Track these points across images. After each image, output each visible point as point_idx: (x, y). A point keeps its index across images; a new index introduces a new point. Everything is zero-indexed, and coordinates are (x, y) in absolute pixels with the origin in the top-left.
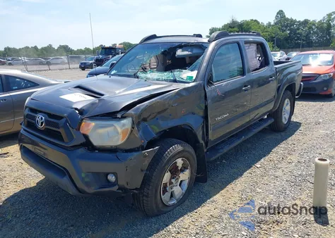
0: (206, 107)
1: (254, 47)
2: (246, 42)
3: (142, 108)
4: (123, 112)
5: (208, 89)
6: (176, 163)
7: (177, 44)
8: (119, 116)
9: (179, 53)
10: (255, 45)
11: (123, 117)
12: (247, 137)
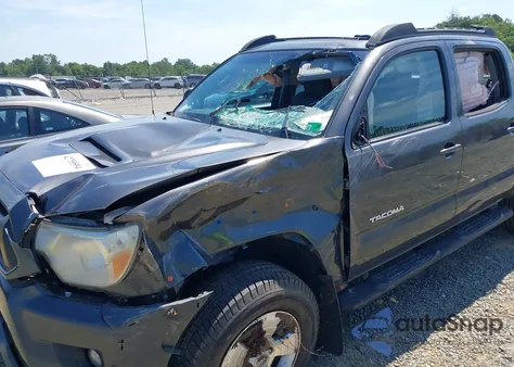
0: (346, 193)
1: (477, 60)
2: (459, 49)
3: (171, 200)
4: (117, 212)
5: (355, 154)
6: (261, 322)
7: (302, 53)
8: (108, 220)
9: (306, 70)
10: (481, 54)
11: (118, 224)
12: (446, 253)
